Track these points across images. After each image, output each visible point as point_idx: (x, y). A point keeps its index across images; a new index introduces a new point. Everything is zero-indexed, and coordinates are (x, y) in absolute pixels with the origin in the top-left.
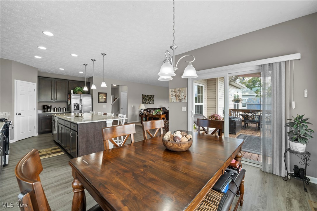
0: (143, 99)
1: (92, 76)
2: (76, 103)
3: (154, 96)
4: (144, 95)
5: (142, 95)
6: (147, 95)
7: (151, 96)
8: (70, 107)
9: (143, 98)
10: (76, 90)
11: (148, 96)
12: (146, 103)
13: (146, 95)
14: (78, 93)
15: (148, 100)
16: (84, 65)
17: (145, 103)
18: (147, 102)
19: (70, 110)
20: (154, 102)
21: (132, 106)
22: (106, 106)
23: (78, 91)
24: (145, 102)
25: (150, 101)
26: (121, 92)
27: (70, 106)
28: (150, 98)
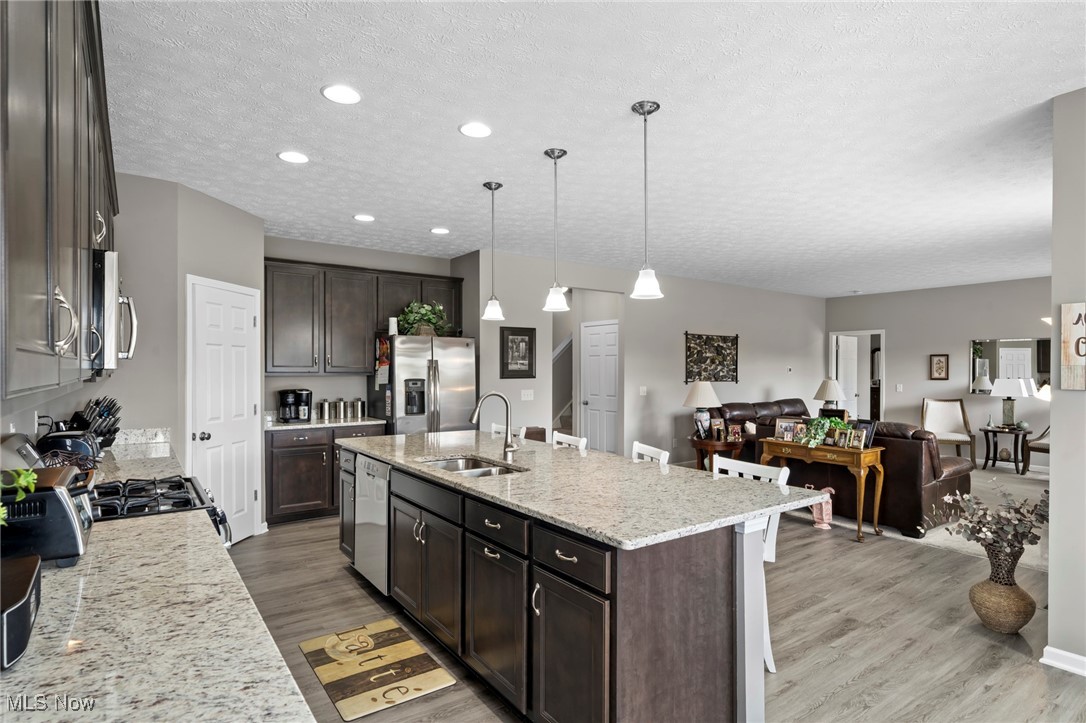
0: (687, 357)
1: (474, 249)
2: (415, 381)
3: (735, 340)
4: (693, 335)
5: (686, 334)
6: (708, 337)
7: (725, 339)
8: (388, 401)
9: (688, 348)
10: (412, 317)
11: (709, 340)
12: (703, 373)
13: (700, 337)
14: (417, 333)
15: (713, 362)
16: (488, 185)
17: (699, 374)
18: (705, 370)
19: (388, 414)
20: (736, 370)
21: (643, 390)
22: (531, 392)
23: (419, 321)
24: (696, 370)
25: (721, 363)
26: (583, 325)
27: (388, 393)
28: (718, 350)
